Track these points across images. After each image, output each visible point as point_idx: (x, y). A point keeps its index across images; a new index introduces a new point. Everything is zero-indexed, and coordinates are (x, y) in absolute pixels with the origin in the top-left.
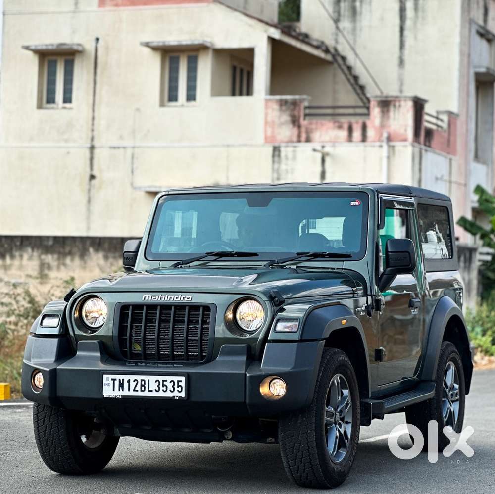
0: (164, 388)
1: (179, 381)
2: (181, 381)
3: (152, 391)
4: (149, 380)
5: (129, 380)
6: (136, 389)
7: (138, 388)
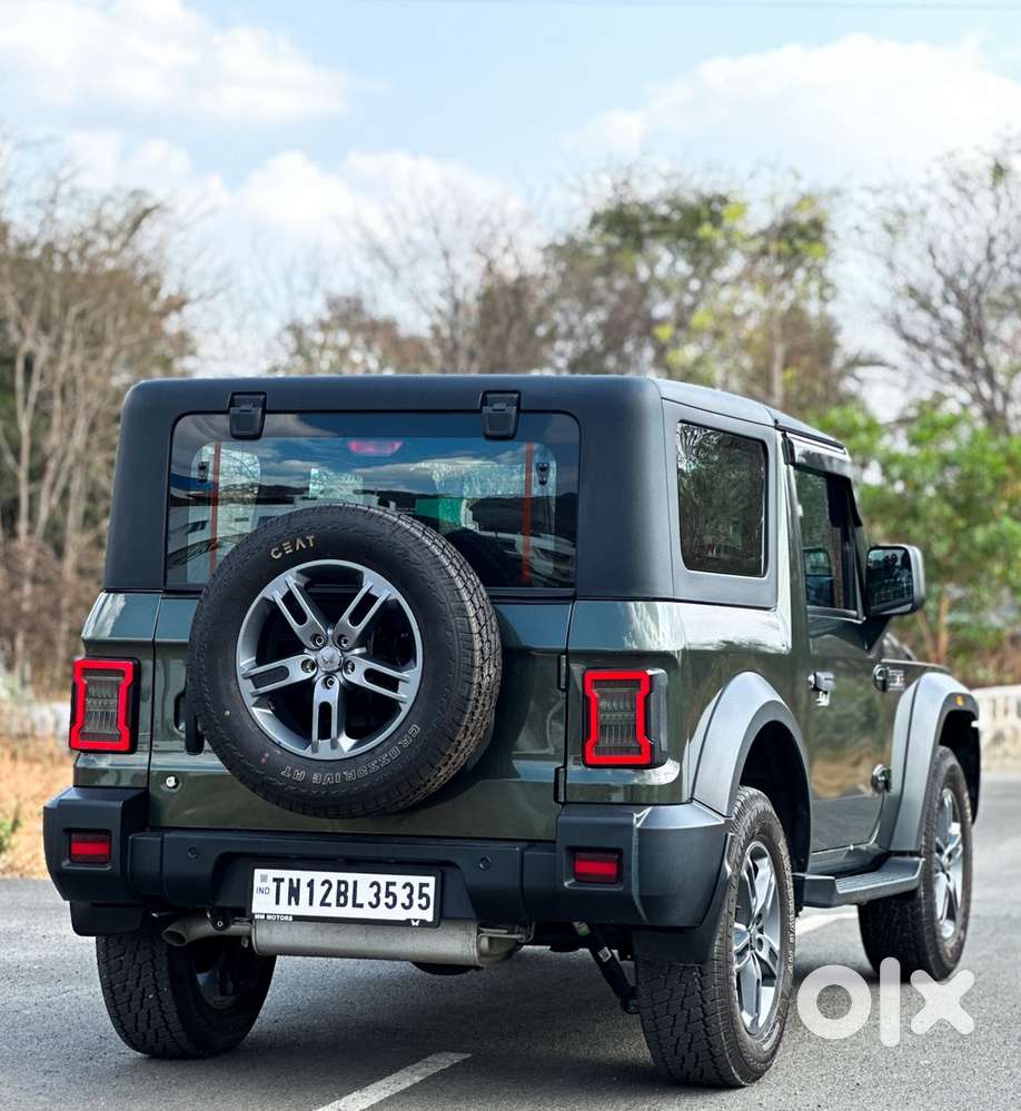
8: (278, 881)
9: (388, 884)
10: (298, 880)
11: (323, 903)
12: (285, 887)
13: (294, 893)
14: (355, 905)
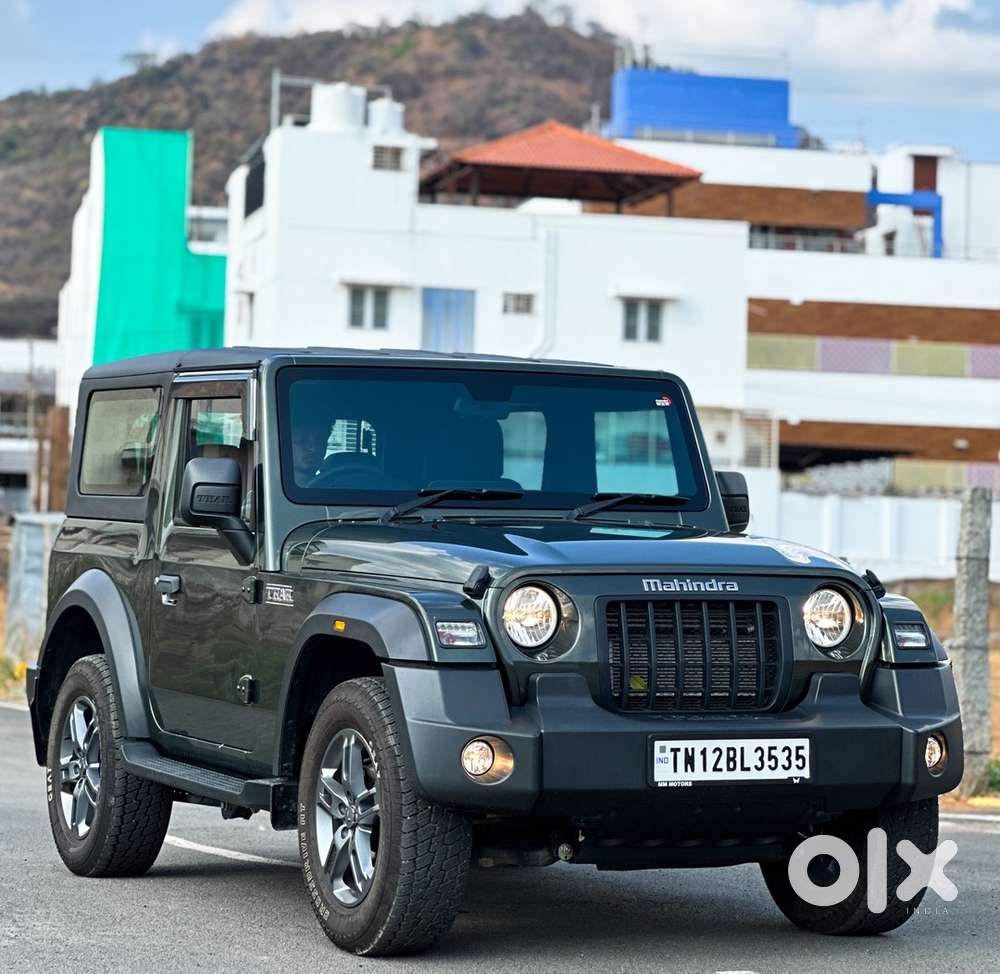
0: (773, 763)
1: (798, 748)
2: (802, 748)
3: (748, 769)
4: (742, 749)
5: (705, 749)
6: (718, 767)
7: (723, 764)
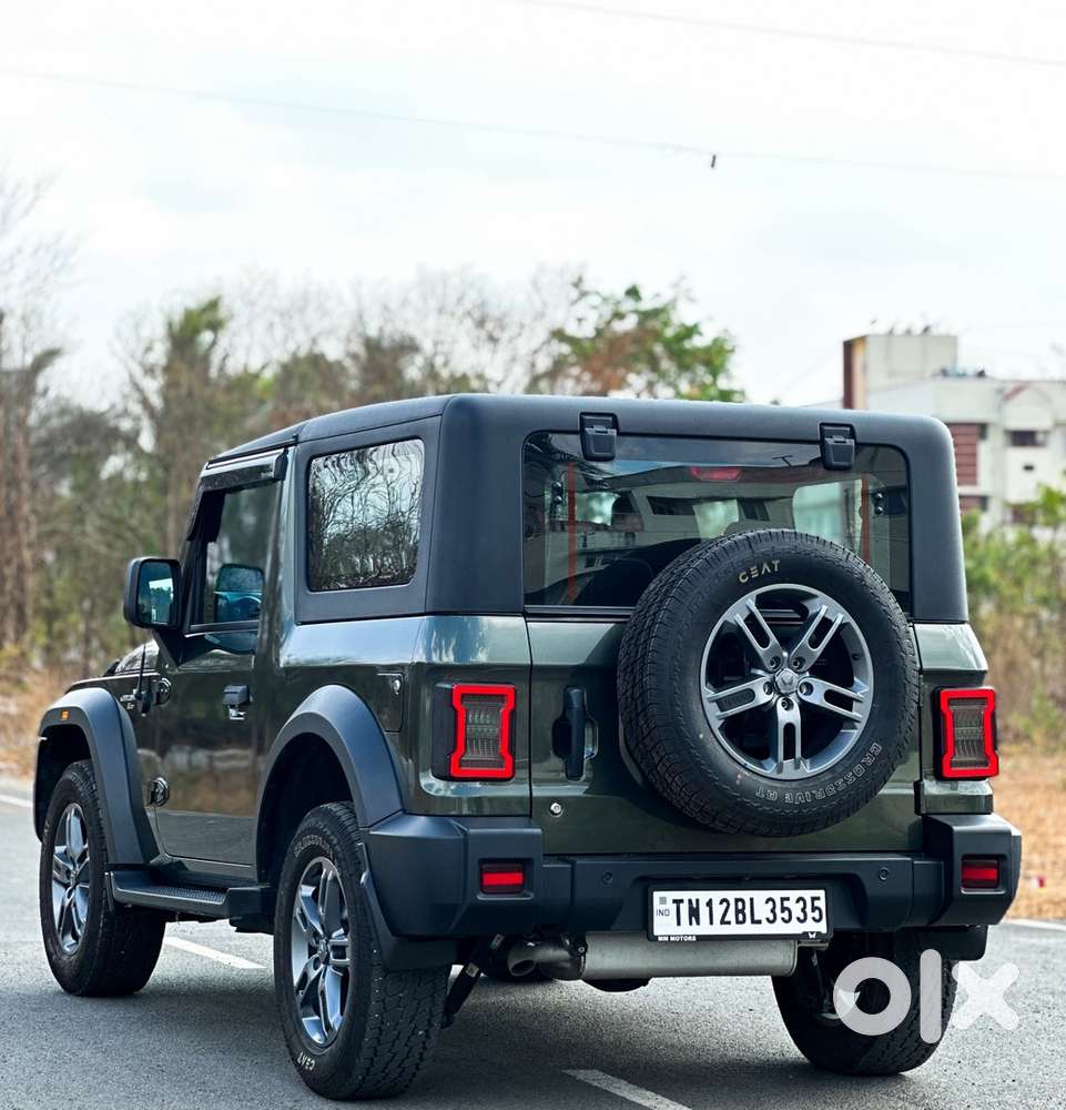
8: (678, 902)
9: (783, 899)
10: (697, 901)
11: (723, 922)
12: (684, 908)
13: (694, 913)
14: (753, 922)
